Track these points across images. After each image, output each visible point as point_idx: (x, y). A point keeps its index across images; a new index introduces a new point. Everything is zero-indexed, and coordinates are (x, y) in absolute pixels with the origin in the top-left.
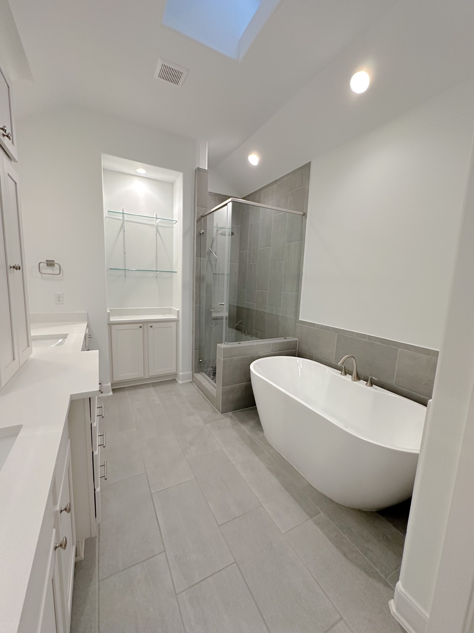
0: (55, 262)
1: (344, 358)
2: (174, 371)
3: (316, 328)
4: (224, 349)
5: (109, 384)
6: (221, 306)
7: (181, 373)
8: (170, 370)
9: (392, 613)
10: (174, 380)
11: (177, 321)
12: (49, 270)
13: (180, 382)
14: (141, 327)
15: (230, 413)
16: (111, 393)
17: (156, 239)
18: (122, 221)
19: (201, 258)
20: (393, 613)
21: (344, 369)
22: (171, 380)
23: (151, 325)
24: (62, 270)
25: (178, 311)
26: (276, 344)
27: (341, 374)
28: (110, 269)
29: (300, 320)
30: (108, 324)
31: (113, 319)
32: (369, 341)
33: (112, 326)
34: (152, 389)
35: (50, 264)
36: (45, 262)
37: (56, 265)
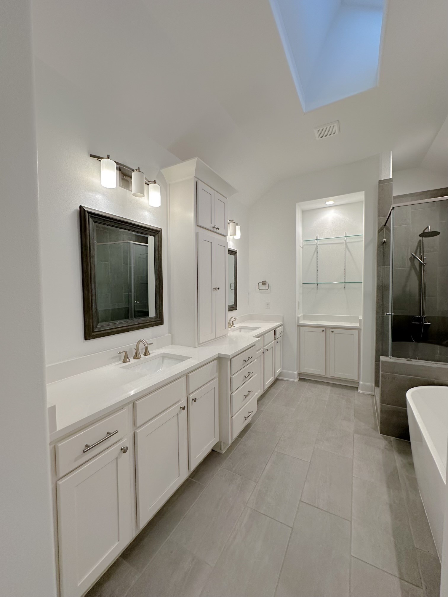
0: (267, 282)
2: (356, 378)
5: (296, 372)
7: (362, 383)
8: (352, 376)
10: (357, 388)
11: (359, 329)
12: (263, 287)
13: (360, 391)
14: (323, 331)
15: (392, 438)
16: (296, 380)
17: (345, 255)
18: (316, 246)
22: (353, 387)
23: (333, 331)
24: (270, 287)
25: (361, 320)
28: (304, 283)
30: (298, 325)
31: (302, 322)
33: (301, 328)
34: (329, 388)
35: (264, 283)
36: (262, 282)
37: (267, 284)
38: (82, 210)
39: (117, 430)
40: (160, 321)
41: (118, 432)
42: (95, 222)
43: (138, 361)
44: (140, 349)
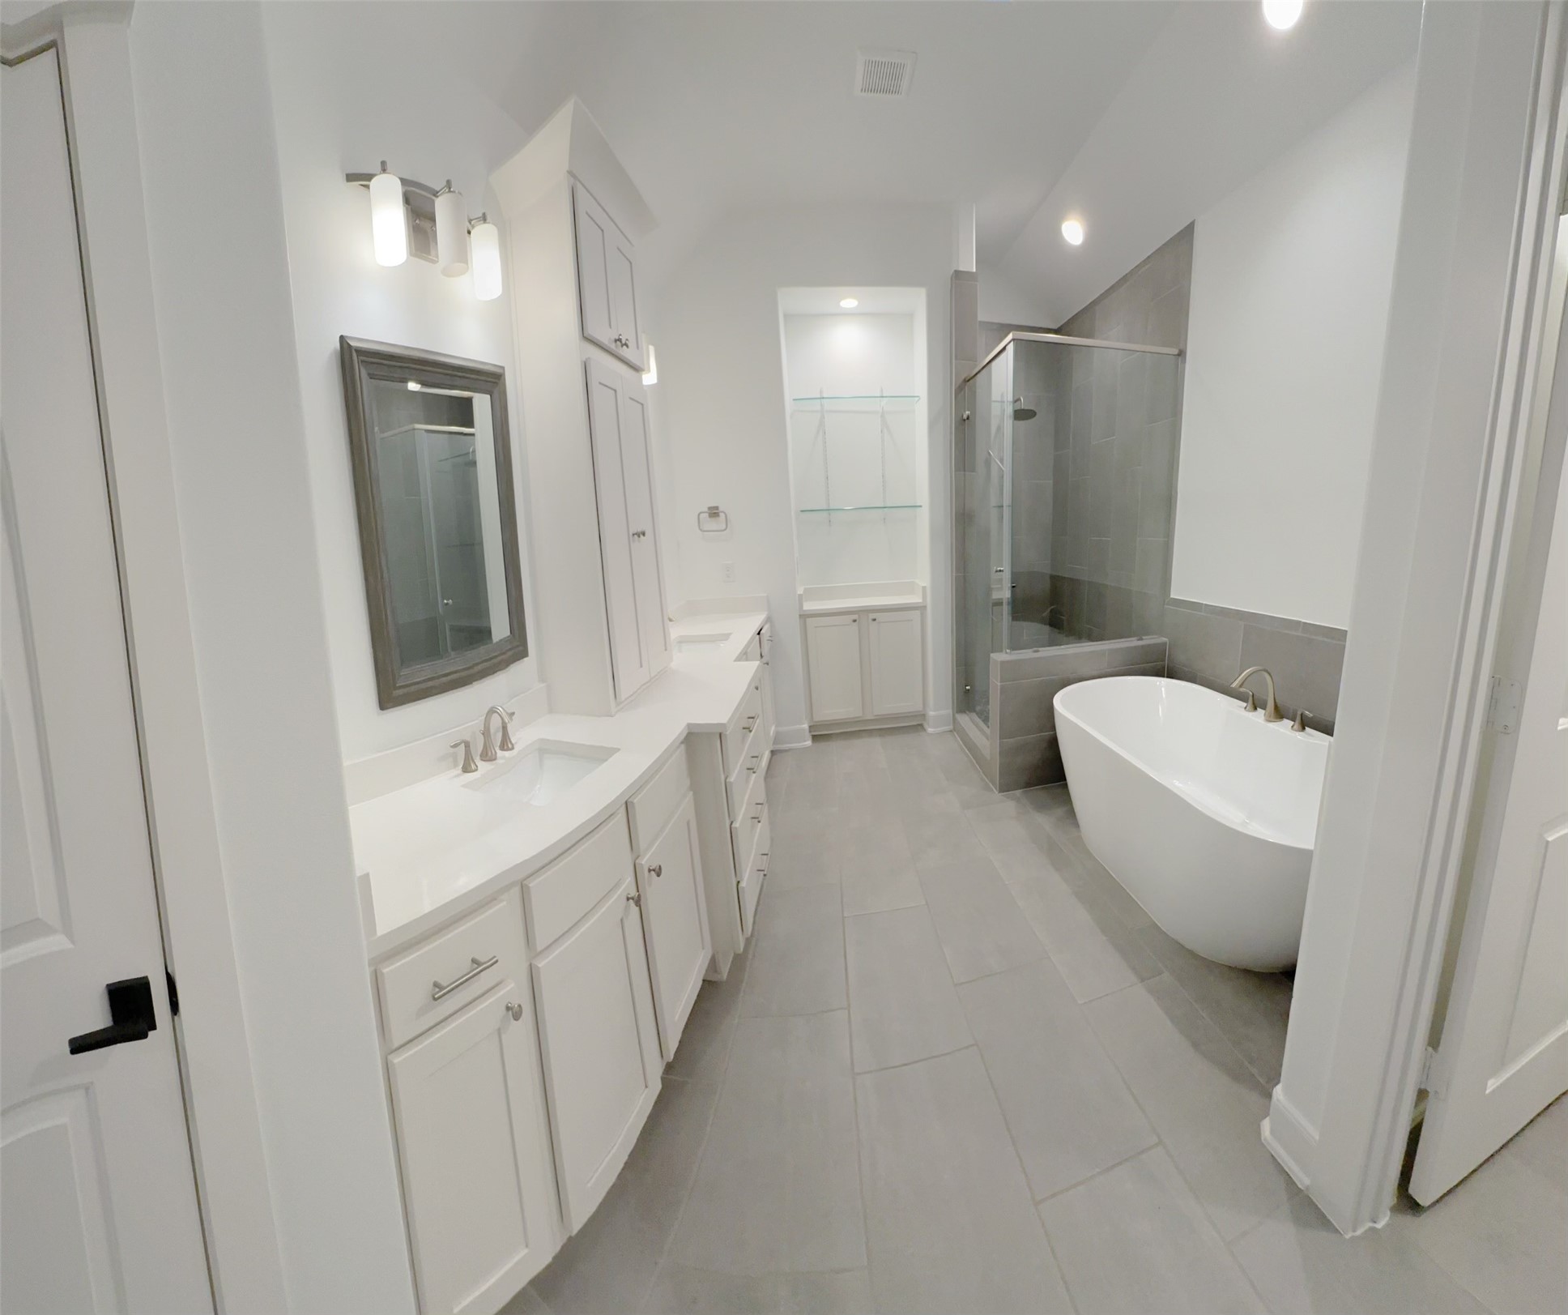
0: (721, 509)
1: (1245, 673)
2: (919, 707)
3: (1203, 614)
4: (1002, 663)
5: (806, 726)
6: (998, 573)
7: (931, 713)
8: (911, 705)
9: (1262, 1138)
10: (919, 727)
11: (921, 608)
12: (712, 524)
13: (930, 730)
14: (855, 621)
15: (1018, 792)
16: (809, 743)
17: (883, 442)
18: (819, 415)
19: (967, 473)
20: (1265, 1139)
21: (1251, 699)
22: (912, 725)
23: (874, 617)
24: (731, 521)
25: (924, 588)
26: (1117, 650)
27: (1245, 708)
28: (802, 511)
29: (1172, 596)
30: (800, 615)
31: (809, 606)
32: (1305, 635)
33: (809, 620)
34: (876, 741)
35: (714, 513)
36: (706, 510)
37: (721, 514)
38: (345, 346)
39: (495, 957)
40: (521, 648)
41: (497, 961)
42: (371, 376)
43: (493, 767)
44: (492, 731)
